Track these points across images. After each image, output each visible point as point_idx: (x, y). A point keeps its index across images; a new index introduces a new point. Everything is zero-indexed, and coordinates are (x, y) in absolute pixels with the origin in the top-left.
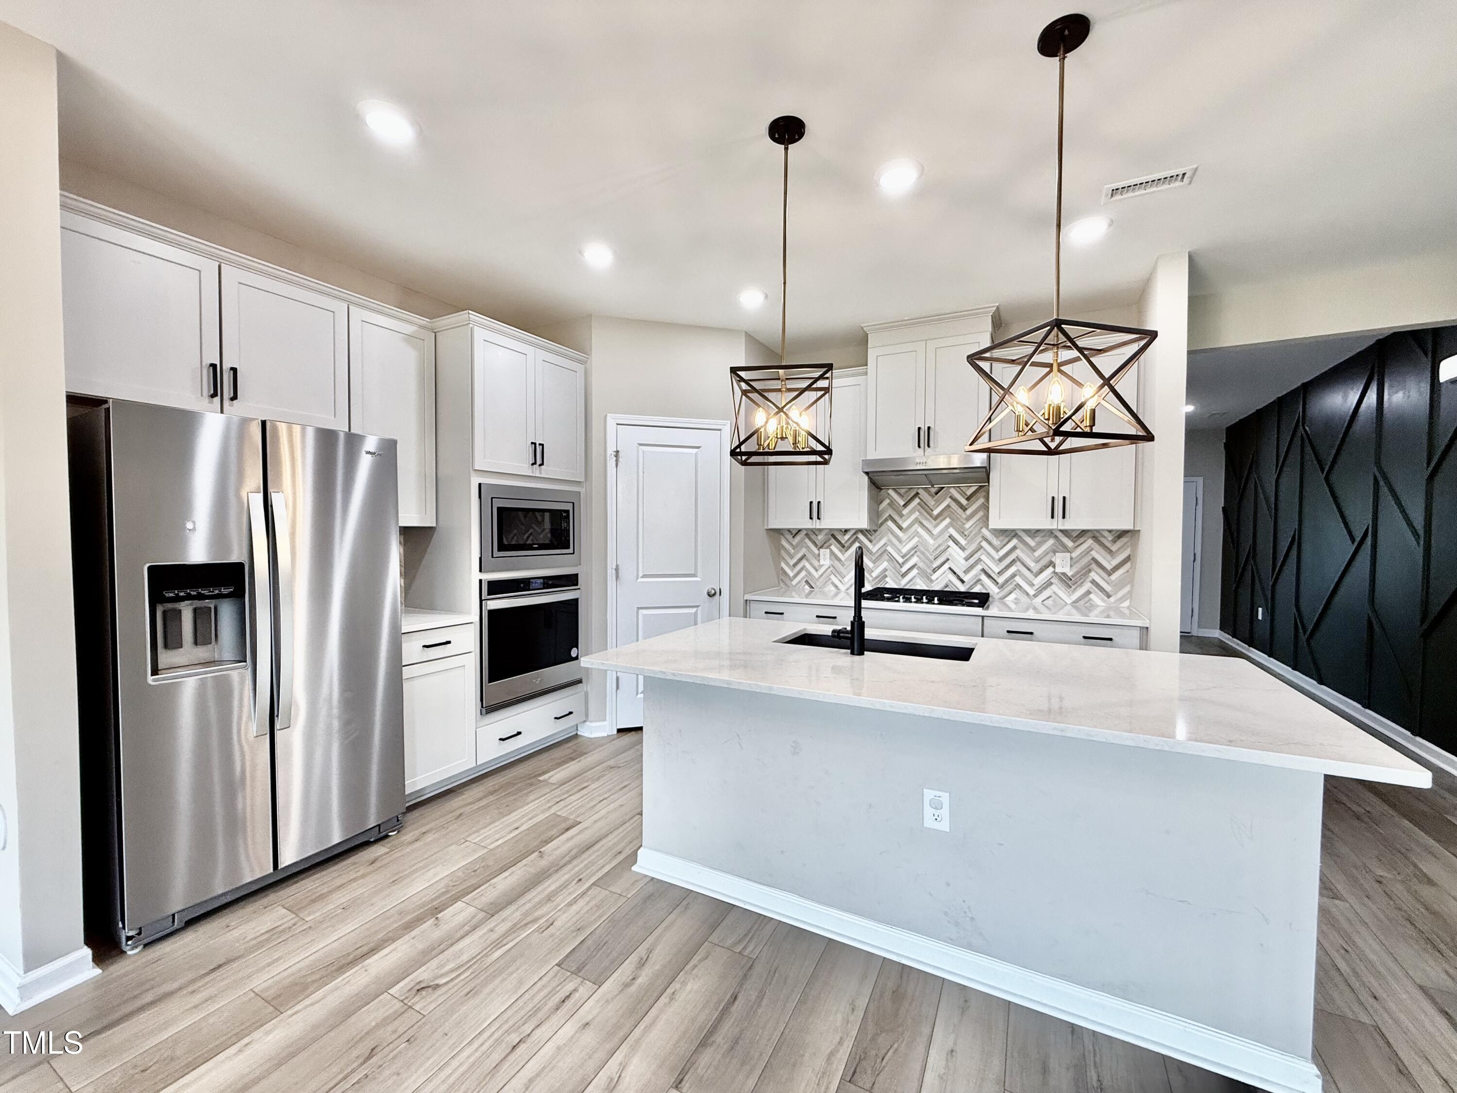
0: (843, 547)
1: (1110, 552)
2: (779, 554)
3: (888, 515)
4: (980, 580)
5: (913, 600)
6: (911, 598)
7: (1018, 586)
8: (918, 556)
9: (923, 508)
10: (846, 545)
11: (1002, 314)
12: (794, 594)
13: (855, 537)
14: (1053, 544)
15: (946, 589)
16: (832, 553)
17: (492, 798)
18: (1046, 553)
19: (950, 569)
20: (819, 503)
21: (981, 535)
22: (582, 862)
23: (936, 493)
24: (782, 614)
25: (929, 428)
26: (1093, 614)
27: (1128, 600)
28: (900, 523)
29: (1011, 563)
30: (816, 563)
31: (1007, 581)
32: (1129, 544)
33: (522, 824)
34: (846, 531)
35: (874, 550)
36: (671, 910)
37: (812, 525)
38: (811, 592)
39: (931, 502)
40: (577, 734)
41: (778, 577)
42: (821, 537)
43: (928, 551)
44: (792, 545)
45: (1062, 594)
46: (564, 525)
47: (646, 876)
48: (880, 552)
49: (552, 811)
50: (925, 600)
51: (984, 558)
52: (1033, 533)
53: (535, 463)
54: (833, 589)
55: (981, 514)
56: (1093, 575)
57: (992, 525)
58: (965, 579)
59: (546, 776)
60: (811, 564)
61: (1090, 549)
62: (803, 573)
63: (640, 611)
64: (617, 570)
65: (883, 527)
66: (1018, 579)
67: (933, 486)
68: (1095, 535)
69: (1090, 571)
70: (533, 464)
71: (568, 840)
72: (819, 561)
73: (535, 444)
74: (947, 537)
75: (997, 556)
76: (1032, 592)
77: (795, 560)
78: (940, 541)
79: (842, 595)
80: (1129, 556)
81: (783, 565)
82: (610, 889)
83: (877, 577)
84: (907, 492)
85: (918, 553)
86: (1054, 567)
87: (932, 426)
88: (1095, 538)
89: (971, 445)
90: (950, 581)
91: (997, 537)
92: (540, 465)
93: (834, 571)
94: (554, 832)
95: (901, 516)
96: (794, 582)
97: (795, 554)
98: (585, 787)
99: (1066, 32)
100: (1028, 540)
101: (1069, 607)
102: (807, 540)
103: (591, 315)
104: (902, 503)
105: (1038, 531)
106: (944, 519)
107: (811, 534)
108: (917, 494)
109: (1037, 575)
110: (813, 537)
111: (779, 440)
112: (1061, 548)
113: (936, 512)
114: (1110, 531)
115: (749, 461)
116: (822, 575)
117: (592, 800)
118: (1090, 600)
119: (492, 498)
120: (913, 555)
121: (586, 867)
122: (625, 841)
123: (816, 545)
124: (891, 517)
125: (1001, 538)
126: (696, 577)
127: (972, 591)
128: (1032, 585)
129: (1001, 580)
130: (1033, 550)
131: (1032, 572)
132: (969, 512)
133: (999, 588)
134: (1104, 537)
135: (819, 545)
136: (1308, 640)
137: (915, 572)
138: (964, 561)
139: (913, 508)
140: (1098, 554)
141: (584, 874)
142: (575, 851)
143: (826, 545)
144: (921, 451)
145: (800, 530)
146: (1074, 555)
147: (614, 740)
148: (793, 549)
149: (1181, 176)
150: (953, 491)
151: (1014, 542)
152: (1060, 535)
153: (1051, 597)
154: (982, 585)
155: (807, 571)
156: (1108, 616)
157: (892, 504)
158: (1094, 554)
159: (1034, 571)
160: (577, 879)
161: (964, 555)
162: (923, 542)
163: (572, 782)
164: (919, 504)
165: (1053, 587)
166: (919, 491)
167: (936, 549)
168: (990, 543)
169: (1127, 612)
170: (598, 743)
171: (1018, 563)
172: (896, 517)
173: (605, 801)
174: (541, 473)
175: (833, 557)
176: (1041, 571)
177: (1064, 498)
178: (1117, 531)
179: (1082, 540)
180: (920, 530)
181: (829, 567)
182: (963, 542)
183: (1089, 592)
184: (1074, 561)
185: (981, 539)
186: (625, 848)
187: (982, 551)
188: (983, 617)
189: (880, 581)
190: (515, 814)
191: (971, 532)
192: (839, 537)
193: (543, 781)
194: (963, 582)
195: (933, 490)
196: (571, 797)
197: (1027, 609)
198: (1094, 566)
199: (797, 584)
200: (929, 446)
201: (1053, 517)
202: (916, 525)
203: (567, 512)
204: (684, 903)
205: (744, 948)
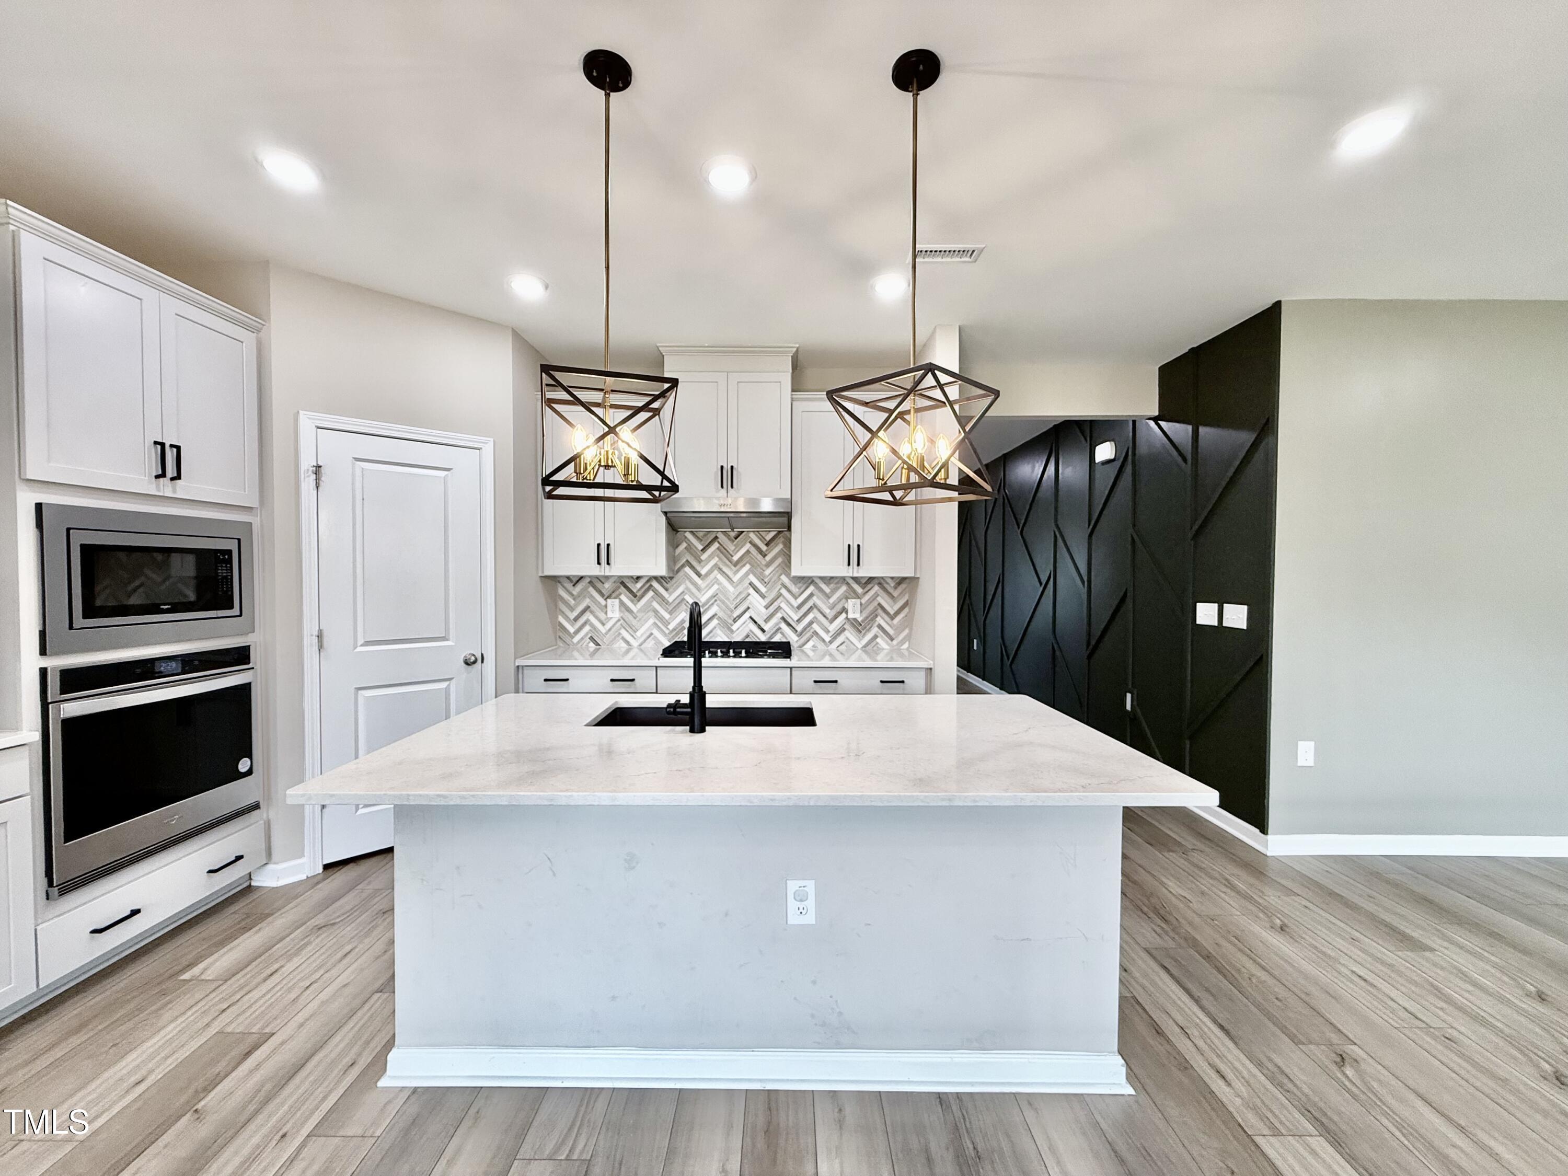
0: (635, 596)
1: (892, 597)
2: (556, 606)
3: (685, 560)
4: (780, 628)
5: (719, 654)
6: (717, 652)
7: (816, 633)
8: (718, 605)
9: (722, 553)
10: (638, 594)
11: (800, 357)
12: (576, 654)
13: (648, 585)
14: (845, 591)
15: (747, 640)
16: (622, 604)
17: (75, 1041)
18: (840, 600)
19: (751, 618)
20: (608, 545)
21: (780, 582)
22: (283, 1104)
23: (736, 538)
24: (567, 680)
25: (732, 467)
26: (879, 658)
27: (907, 643)
28: (698, 568)
29: (809, 610)
30: (602, 616)
31: (805, 629)
32: (907, 590)
33: (151, 1072)
34: (638, 578)
35: (670, 600)
36: (452, 1131)
37: (600, 571)
38: (596, 651)
39: (731, 547)
40: (250, 886)
41: (555, 633)
42: (607, 585)
43: (728, 599)
44: (573, 595)
45: (853, 639)
46: (222, 572)
47: (403, 1089)
48: (677, 602)
49: (213, 1030)
50: (731, 653)
51: (783, 605)
52: (828, 580)
53: (163, 475)
54: (624, 645)
55: (780, 560)
56: (879, 620)
57: (794, 573)
58: (765, 628)
59: (196, 971)
60: (597, 617)
61: (876, 595)
62: (587, 628)
63: (360, 692)
64: (320, 636)
65: (681, 574)
66: (815, 626)
67: (733, 530)
68: (880, 582)
69: (877, 616)
70: (157, 477)
71: (251, 1072)
72: (606, 613)
73: (163, 445)
74: (747, 584)
75: (796, 603)
76: (827, 639)
77: (575, 614)
78: (740, 588)
79: (635, 651)
80: (907, 601)
81: (561, 619)
82: (341, 1133)
83: (674, 630)
84: (705, 535)
85: (718, 602)
86: (847, 613)
87: (735, 466)
88: (880, 584)
89: (831, 490)
90: (751, 631)
91: (795, 584)
92: (172, 479)
93: (625, 624)
94: (220, 1067)
95: (700, 561)
96: (575, 640)
97: (577, 605)
98: (276, 971)
99: (921, 67)
100: (823, 586)
101: (860, 651)
102: (591, 589)
103: (267, 262)
104: (701, 547)
105: (832, 578)
106: (744, 565)
107: (595, 581)
108: (716, 538)
109: (832, 621)
110: (599, 585)
111: (602, 469)
112: (853, 594)
113: (735, 558)
114: (892, 578)
115: (554, 493)
116: (610, 630)
117: (290, 990)
118: (877, 643)
119: (68, 530)
120: (713, 604)
121: (293, 1110)
122: (359, 1043)
123: (602, 595)
124: (688, 563)
125: (801, 585)
126: (447, 640)
127: (773, 640)
128: (828, 632)
129: (799, 628)
130: (828, 597)
131: (827, 618)
132: (768, 558)
133: (798, 636)
134: (887, 583)
135: (606, 594)
136: (1011, 665)
137: (715, 622)
138: (765, 610)
139: (712, 553)
140: (883, 600)
141: (289, 1125)
142: (268, 1086)
143: (614, 595)
144: (724, 491)
145: (581, 578)
146: (863, 601)
147: (318, 883)
148: (574, 599)
149: (970, 253)
150: (752, 535)
151: (811, 589)
152: (851, 582)
153: (844, 642)
154: (782, 634)
155: (592, 625)
156: (892, 659)
157: (690, 548)
158: (879, 599)
159: (830, 618)
160: (278, 1137)
161: (764, 603)
162: (723, 590)
163: (249, 969)
164: (718, 548)
165: (846, 632)
166: (718, 535)
167: (736, 598)
168: (789, 591)
169: (906, 653)
170: (290, 893)
171: (815, 610)
172: (694, 563)
173: (315, 986)
174: (174, 491)
175: (623, 609)
176: (836, 617)
177: (859, 546)
178: (898, 578)
179: (869, 586)
180: (720, 577)
181: (619, 620)
182: (763, 589)
183: (876, 637)
184: (863, 607)
185: (780, 586)
186: (359, 1055)
187: (781, 598)
188: (791, 668)
189: (677, 634)
190: (133, 1055)
191: (771, 579)
192: (630, 585)
193: (190, 980)
194: (763, 631)
195: (733, 534)
196: (250, 995)
197: (823, 656)
198: (880, 611)
199: (578, 642)
200: (732, 487)
201: (849, 564)
202: (716, 572)
203: (229, 552)
204: (472, 1111)
205: (571, 1151)
